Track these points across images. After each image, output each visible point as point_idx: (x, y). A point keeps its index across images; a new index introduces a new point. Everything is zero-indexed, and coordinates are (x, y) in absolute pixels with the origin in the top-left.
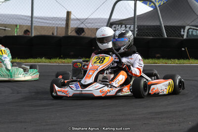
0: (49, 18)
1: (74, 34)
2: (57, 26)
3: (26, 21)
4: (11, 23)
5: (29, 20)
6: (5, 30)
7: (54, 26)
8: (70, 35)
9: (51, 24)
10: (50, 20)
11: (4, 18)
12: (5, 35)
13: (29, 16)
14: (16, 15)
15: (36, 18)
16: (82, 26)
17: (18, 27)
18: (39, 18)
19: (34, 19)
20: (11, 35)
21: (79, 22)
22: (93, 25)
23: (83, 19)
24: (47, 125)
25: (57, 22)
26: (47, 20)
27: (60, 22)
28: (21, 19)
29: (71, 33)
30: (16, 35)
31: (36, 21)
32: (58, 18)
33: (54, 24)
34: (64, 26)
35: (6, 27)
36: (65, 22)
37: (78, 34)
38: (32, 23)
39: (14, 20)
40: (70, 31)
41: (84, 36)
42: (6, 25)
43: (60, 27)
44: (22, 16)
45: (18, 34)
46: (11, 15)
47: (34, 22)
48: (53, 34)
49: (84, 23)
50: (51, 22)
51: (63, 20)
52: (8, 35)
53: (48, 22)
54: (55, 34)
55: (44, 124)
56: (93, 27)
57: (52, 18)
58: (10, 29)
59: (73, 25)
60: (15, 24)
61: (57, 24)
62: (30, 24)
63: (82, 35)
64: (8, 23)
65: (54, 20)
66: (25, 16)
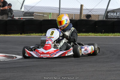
0: (70, 9)
1: (85, 18)
2: (75, 13)
3: (56, 11)
4: (47, 12)
5: (58, 10)
6: (43, 16)
7: (73, 13)
8: (82, 19)
9: (71, 12)
10: (71, 10)
11: (43, 9)
12: (43, 19)
13: (57, 8)
14: (50, 7)
15: (62, 9)
16: (90, 13)
17: (51, 14)
18: (64, 9)
19: (61, 10)
20: (47, 19)
21: (88, 11)
22: (96, 12)
23: (91, 9)
24: (69, 73)
25: (74, 11)
26: (69, 10)
27: (76, 11)
28: (53, 9)
29: (83, 18)
30: (50, 19)
31: (62, 11)
32: (75, 9)
33: (73, 12)
34: (79, 13)
35: (44, 14)
36: (80, 11)
37: (87, 18)
38: (59, 12)
39: (49, 10)
40: (82, 17)
41: (91, 19)
42: (44, 13)
43: (76, 14)
44: (54, 7)
45: (51, 19)
46: (47, 7)
47: (61, 11)
48: (72, 18)
49: (91, 11)
50: (71, 11)
51: (78, 10)
52: (45, 19)
53: (69, 11)
54: (74, 18)
55: (67, 73)
56: (96, 14)
57: (72, 9)
58: (46, 15)
59: (85, 13)
60: (49, 12)
61: (74, 12)
62: (58, 13)
63: (90, 19)
64: (45, 12)
65: (73, 10)
66: (56, 8)
